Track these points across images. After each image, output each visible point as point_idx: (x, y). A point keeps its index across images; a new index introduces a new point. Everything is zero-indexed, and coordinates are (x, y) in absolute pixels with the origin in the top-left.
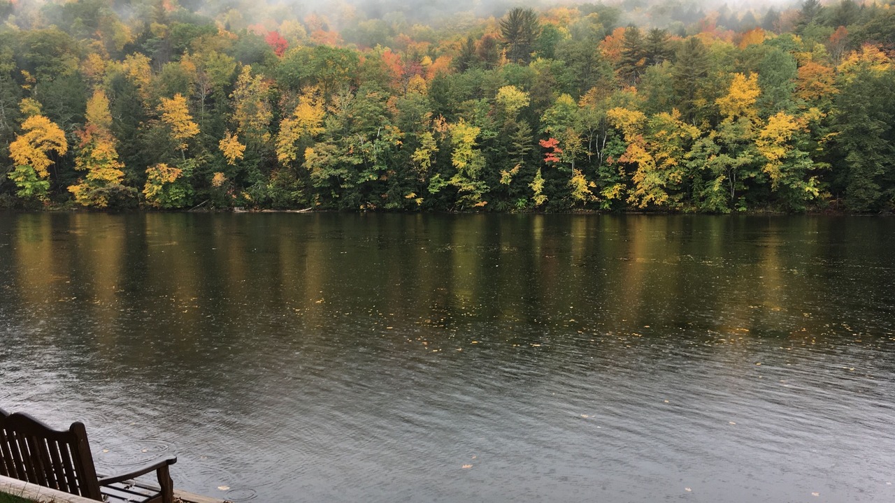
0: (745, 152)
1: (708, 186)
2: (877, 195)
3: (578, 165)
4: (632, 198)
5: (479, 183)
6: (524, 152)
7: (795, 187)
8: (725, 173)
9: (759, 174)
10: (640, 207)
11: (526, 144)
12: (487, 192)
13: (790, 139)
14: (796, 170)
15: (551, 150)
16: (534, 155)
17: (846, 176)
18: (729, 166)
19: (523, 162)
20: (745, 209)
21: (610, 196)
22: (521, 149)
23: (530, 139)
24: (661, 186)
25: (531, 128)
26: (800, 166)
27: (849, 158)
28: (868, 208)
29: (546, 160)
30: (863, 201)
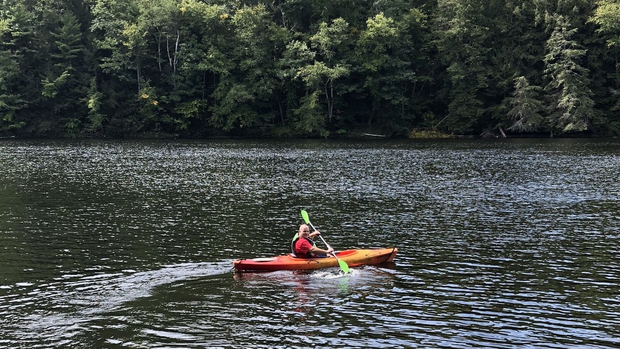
0: (342, 61)
1: (303, 103)
2: (480, 112)
3: (146, 73)
4: (214, 118)
5: (11, 96)
6: (72, 54)
7: (396, 102)
8: (322, 86)
9: (357, 88)
10: (225, 128)
11: (75, 45)
12: (23, 108)
13: (390, 47)
14: (396, 84)
15: (108, 53)
16: (86, 59)
17: (448, 92)
18: (324, 77)
19: (70, 68)
20: (344, 131)
21: (188, 113)
22: (67, 51)
23: (78, 37)
24: (249, 102)
25: (79, 22)
26: (402, 77)
27: (451, 69)
28: (471, 127)
29: (102, 66)
30: (465, 119)
